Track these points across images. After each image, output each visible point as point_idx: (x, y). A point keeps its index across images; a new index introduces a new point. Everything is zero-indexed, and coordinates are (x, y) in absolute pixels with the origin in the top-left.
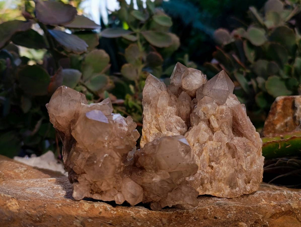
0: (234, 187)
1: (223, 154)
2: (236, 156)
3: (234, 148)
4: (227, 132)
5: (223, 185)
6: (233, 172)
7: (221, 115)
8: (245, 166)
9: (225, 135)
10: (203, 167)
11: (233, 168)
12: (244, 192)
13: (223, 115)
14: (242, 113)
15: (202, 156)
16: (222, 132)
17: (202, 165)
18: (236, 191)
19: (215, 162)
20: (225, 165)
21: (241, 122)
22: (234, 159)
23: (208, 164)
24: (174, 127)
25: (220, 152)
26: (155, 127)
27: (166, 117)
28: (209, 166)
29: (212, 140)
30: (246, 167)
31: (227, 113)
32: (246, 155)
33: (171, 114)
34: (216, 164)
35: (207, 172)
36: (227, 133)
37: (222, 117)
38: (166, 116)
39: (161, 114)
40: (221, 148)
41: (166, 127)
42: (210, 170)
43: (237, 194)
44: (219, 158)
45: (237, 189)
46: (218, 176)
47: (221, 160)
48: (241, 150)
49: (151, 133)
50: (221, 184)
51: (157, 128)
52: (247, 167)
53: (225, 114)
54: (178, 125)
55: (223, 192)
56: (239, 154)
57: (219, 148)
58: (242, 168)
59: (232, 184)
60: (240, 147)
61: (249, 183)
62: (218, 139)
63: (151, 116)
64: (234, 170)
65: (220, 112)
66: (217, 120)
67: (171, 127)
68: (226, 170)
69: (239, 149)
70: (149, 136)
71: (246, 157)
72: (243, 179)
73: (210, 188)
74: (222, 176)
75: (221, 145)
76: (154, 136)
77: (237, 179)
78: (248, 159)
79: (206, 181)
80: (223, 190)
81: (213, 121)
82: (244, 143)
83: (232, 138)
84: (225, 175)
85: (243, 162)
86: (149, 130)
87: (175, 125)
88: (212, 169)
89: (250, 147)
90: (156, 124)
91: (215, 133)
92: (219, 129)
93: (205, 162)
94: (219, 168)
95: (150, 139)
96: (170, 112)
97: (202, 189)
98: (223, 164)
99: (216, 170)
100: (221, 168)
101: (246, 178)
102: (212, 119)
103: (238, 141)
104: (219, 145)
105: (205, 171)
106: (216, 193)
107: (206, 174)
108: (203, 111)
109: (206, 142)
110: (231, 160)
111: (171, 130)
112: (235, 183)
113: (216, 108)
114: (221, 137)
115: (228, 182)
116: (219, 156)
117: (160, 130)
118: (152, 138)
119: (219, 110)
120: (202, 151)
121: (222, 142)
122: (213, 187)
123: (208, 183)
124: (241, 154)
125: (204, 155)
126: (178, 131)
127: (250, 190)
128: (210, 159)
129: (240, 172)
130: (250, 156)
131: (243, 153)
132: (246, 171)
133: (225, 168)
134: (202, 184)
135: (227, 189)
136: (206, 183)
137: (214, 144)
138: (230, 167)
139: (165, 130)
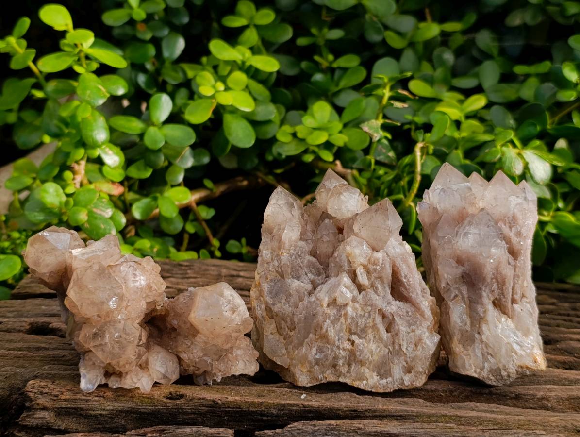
0: (385, 375)
1: (371, 325)
2: (392, 330)
3: (391, 317)
4: (382, 292)
5: (367, 370)
6: (386, 353)
7: (375, 267)
8: (405, 347)
9: (377, 297)
10: (339, 340)
11: (386, 347)
12: (400, 386)
13: (378, 267)
14: (409, 266)
15: (339, 324)
16: (374, 292)
17: (337, 338)
18: (387, 383)
19: (358, 335)
21: (405, 280)
22: (389, 334)
23: (346, 338)
24: (304, 274)
25: (368, 321)
26: (276, 270)
27: (294, 257)
28: (349, 340)
29: (357, 302)
30: (407, 349)
31: (384, 265)
32: (409, 330)
33: (302, 253)
34: (360, 338)
35: (344, 349)
36: (382, 294)
37: (375, 270)
38: (293, 255)
39: (286, 252)
40: (370, 315)
41: (291, 273)
42: (348, 346)
43: (388, 387)
44: (366, 330)
45: (390, 379)
47: (369, 334)
48: (402, 322)
49: (268, 279)
50: (364, 370)
51: (277, 272)
52: (409, 348)
53: (381, 265)
54: (311, 271)
55: (365, 382)
56: (396, 327)
57: (367, 315)
58: (401, 348)
59: (383, 371)
60: (401, 318)
61: (410, 372)
62: (367, 302)
63: (272, 253)
64: (387, 350)
65: (373, 262)
66: (368, 273)
67: (300, 272)
68: (374, 350)
69: (398, 320)
70: (265, 283)
71: (409, 333)
72: (401, 365)
73: (347, 372)
74: (367, 357)
75: (370, 312)
76: (273, 284)
77: (391, 364)
78: (411, 336)
79: (341, 362)
80: (367, 378)
81: (361, 274)
82: (407, 312)
83: (390, 303)
84: (372, 357)
85: (403, 340)
86: (265, 273)
87: (306, 271)
88: (353, 346)
89: (417, 318)
90: (278, 266)
91: (363, 292)
92: (369, 287)
93: (342, 334)
94: (363, 345)
95: (266, 287)
96: (301, 251)
97: (334, 372)
98: (371, 340)
99: (358, 348)
100: (366, 345)
101: (406, 365)
102: (360, 271)
103: (399, 308)
104: (368, 311)
105: (341, 347)
106: (354, 381)
107: (343, 351)
108: (347, 257)
109: (347, 304)
110: (385, 335)
111: (298, 278)
112: (387, 371)
113: (367, 256)
114: (371, 299)
115: (376, 367)
116: (366, 327)
117: (282, 276)
118: (269, 286)
119: (372, 260)
120: (340, 316)
121: (372, 306)
122: (351, 371)
123: (344, 365)
124: (401, 328)
125: (342, 323)
126: (310, 279)
127: (410, 383)
128: (350, 330)
129: (397, 355)
130: (415, 332)
131: (404, 327)
132: (406, 354)
133: (373, 346)
134: (335, 366)
135: (373, 378)
136: (341, 364)
137: (359, 309)
138: (381, 345)
139: (290, 276)
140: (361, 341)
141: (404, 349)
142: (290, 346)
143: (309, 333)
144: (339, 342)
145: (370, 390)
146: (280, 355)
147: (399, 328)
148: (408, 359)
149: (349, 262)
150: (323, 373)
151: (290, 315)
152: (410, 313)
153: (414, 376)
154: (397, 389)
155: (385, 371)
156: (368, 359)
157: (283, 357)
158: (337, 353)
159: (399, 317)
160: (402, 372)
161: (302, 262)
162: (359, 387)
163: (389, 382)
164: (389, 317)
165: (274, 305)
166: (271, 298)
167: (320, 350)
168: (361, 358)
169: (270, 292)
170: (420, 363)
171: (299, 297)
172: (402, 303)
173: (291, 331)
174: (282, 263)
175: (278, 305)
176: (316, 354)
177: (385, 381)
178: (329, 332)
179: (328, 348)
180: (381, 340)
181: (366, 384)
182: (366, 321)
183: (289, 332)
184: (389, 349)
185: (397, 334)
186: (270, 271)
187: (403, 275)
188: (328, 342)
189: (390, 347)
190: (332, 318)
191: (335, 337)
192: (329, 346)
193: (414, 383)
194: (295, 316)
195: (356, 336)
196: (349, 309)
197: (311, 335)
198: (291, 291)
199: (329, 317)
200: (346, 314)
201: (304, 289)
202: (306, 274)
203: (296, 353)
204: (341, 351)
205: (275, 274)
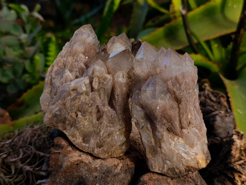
0: (86, 142)
1: (90, 111)
2: (100, 120)
5: (78, 134)
6: (92, 130)
8: (102, 133)
9: (99, 99)
10: (70, 110)
11: (93, 127)
12: (92, 152)
13: (105, 82)
15: (74, 102)
16: (98, 95)
17: (70, 108)
18: (85, 146)
20: (88, 121)
21: (116, 97)
22: (97, 122)
23: (75, 111)
24: (75, 71)
25: (89, 109)
26: (63, 62)
27: (75, 60)
28: (76, 113)
29: (88, 96)
30: (103, 134)
32: (108, 125)
34: (82, 115)
35: (71, 116)
36: (102, 98)
37: (103, 83)
38: (75, 59)
39: (72, 56)
40: (91, 106)
41: (69, 67)
42: (74, 116)
43: (85, 149)
44: (86, 112)
46: (78, 124)
47: (87, 115)
48: (107, 119)
49: (58, 65)
50: (77, 133)
52: (104, 135)
53: (107, 82)
55: (74, 139)
56: (102, 120)
57: (90, 105)
59: (86, 139)
60: (107, 116)
61: (100, 148)
62: (93, 98)
63: (66, 53)
65: (103, 78)
66: (99, 83)
67: (74, 69)
68: (86, 125)
69: (105, 117)
70: (56, 66)
71: (107, 127)
72: (96, 141)
73: (69, 130)
74: (80, 127)
75: (92, 104)
76: (59, 68)
77: (92, 138)
78: (108, 129)
79: (67, 122)
80: (76, 138)
81: (95, 81)
82: (112, 115)
83: (105, 105)
84: (83, 128)
85: (103, 129)
86: (58, 61)
87: (77, 70)
88: (76, 117)
89: (116, 121)
90: (65, 61)
91: (93, 92)
92: (97, 91)
93: (73, 108)
94: (81, 119)
95: (55, 68)
96: (80, 59)
97: (63, 126)
98: (87, 119)
99: (78, 119)
100: (83, 120)
101: (99, 143)
102: (95, 80)
103: (109, 111)
104: (91, 103)
105: (70, 114)
106: (70, 136)
107: (70, 117)
108: (93, 70)
109: (82, 94)
110: (95, 121)
111: (71, 71)
112: (88, 140)
113: (102, 73)
114: (95, 98)
115: (83, 135)
116: (87, 111)
117: (65, 67)
118: (57, 69)
119: (104, 77)
120: (76, 98)
121: (94, 102)
122: (71, 130)
123: (68, 124)
124: (104, 121)
125: (76, 103)
126: (76, 75)
127: (97, 153)
128: (79, 108)
129: (97, 134)
130: (111, 128)
131: (107, 122)
132: (101, 137)
133: (86, 123)
134: (64, 123)
135: (79, 139)
136: (67, 124)
137: (87, 100)
138: (91, 125)
139: (68, 69)
140: (81, 117)
141: (101, 133)
142: (51, 103)
143: (59, 99)
144: (70, 111)
145: (75, 145)
146: (45, 104)
147: (103, 121)
148: (101, 140)
149: (93, 73)
150: (57, 123)
151: (57, 87)
152: (113, 117)
153: (100, 151)
154: (90, 152)
155: (87, 140)
156: (81, 128)
157: (46, 106)
158: (66, 116)
159: (106, 116)
160: (95, 145)
161: (77, 65)
162: (70, 140)
163: (86, 146)
164: (101, 113)
165: (54, 78)
166: (55, 75)
167: (60, 110)
168: (77, 125)
169: (56, 72)
170: (107, 146)
171: (65, 80)
172: (112, 109)
173: (55, 95)
174: (68, 60)
175: (56, 80)
176: (57, 111)
177: (85, 144)
178: (67, 103)
179: (64, 111)
180: (92, 122)
181: (74, 140)
182: (88, 108)
183: (54, 95)
184: (94, 129)
185: (101, 124)
186: (61, 61)
187: (116, 94)
188: (65, 108)
189: (95, 129)
190: (72, 97)
191: (69, 107)
192: (65, 111)
193: (99, 155)
194: (59, 88)
195: (80, 113)
196: (83, 97)
197: (60, 101)
198: (64, 76)
199: (71, 96)
200: (79, 98)
201: (70, 78)
202: (76, 72)
203: (51, 107)
204: (69, 116)
205: (62, 64)
